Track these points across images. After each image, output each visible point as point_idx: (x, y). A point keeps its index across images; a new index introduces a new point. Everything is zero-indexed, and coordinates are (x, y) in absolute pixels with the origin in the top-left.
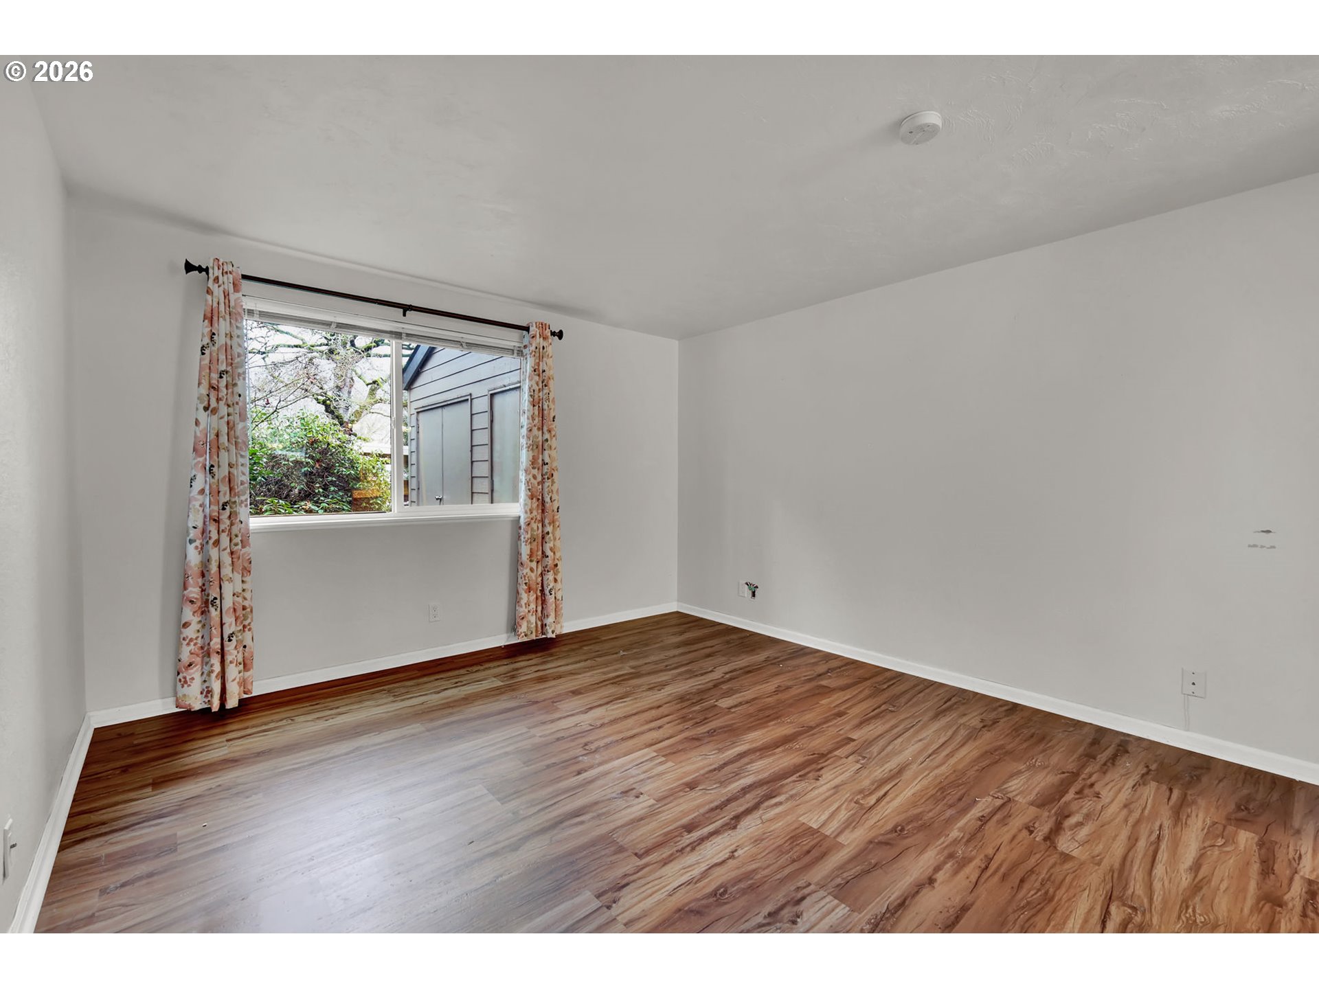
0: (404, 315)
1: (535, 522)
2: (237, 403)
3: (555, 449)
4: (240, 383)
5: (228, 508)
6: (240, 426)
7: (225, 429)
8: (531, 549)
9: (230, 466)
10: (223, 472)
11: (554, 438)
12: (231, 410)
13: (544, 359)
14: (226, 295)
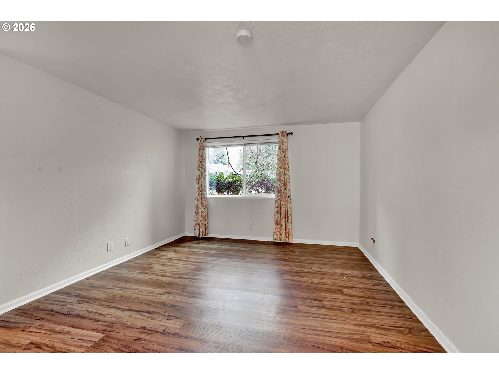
0: (243, 139)
1: (279, 201)
2: (204, 168)
3: (288, 175)
4: (204, 163)
5: (201, 192)
6: (204, 174)
7: (201, 174)
8: (278, 210)
9: (202, 182)
10: (200, 184)
11: (287, 171)
12: (202, 170)
13: (283, 144)
14: (202, 144)
